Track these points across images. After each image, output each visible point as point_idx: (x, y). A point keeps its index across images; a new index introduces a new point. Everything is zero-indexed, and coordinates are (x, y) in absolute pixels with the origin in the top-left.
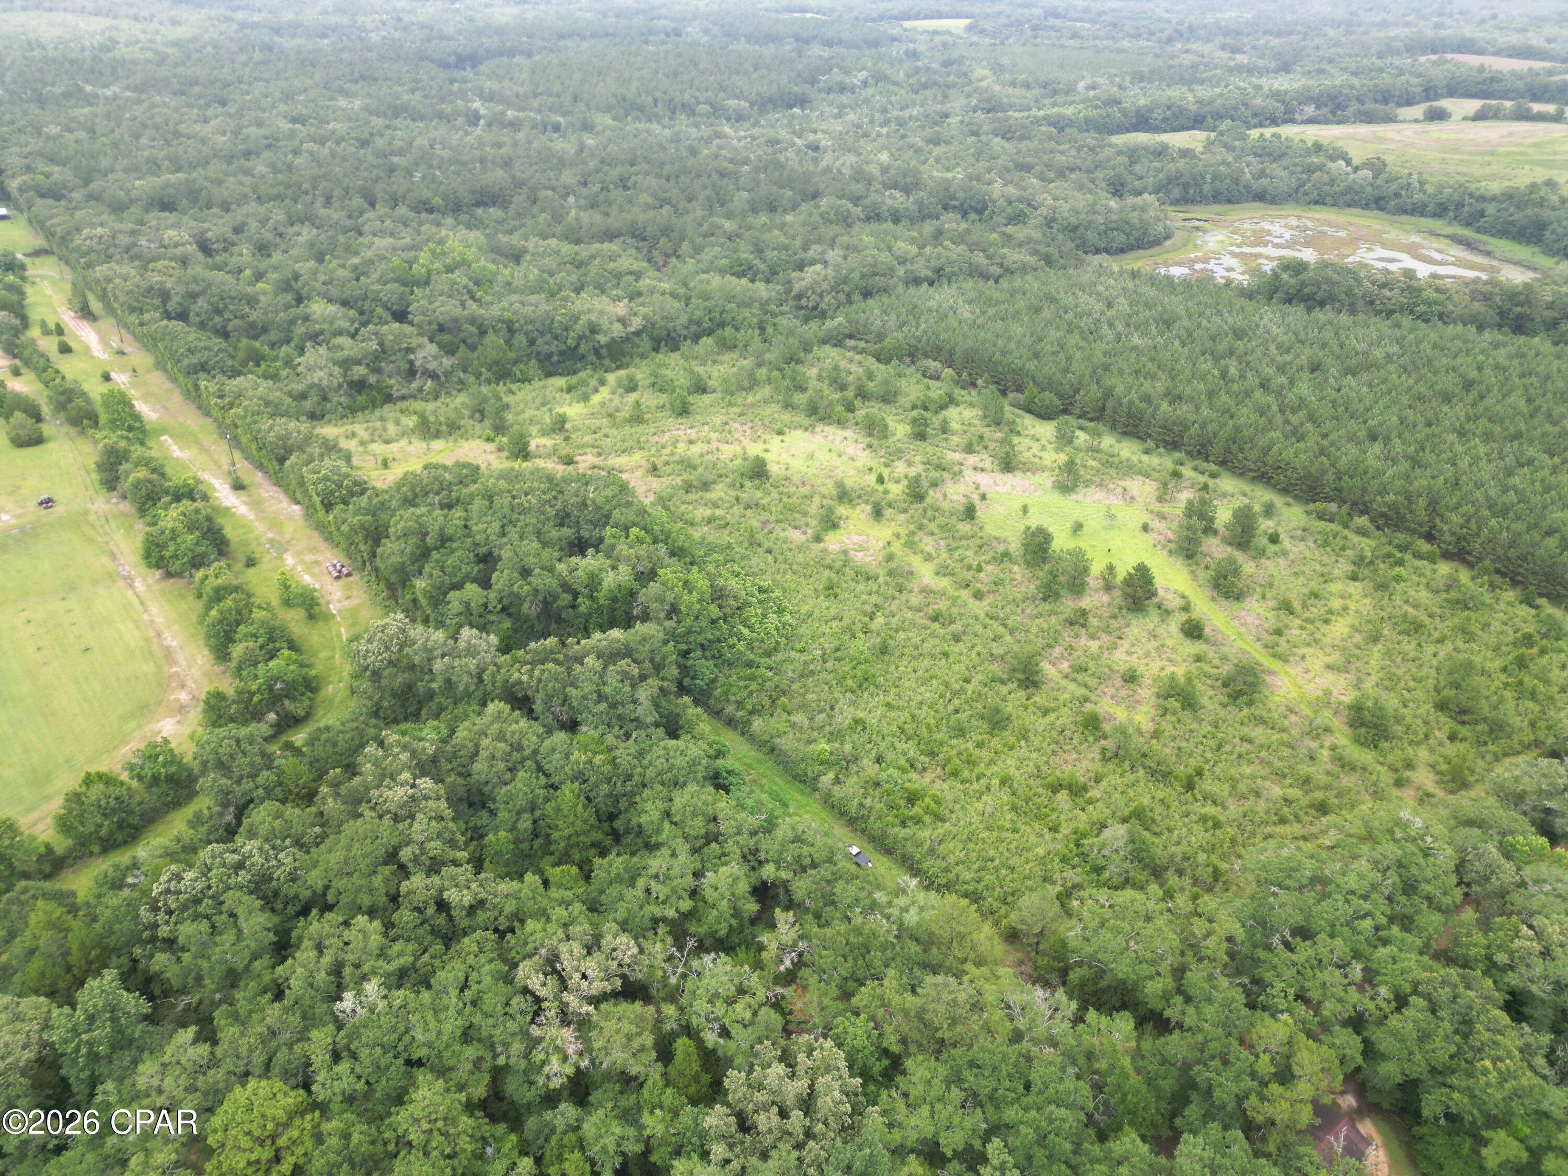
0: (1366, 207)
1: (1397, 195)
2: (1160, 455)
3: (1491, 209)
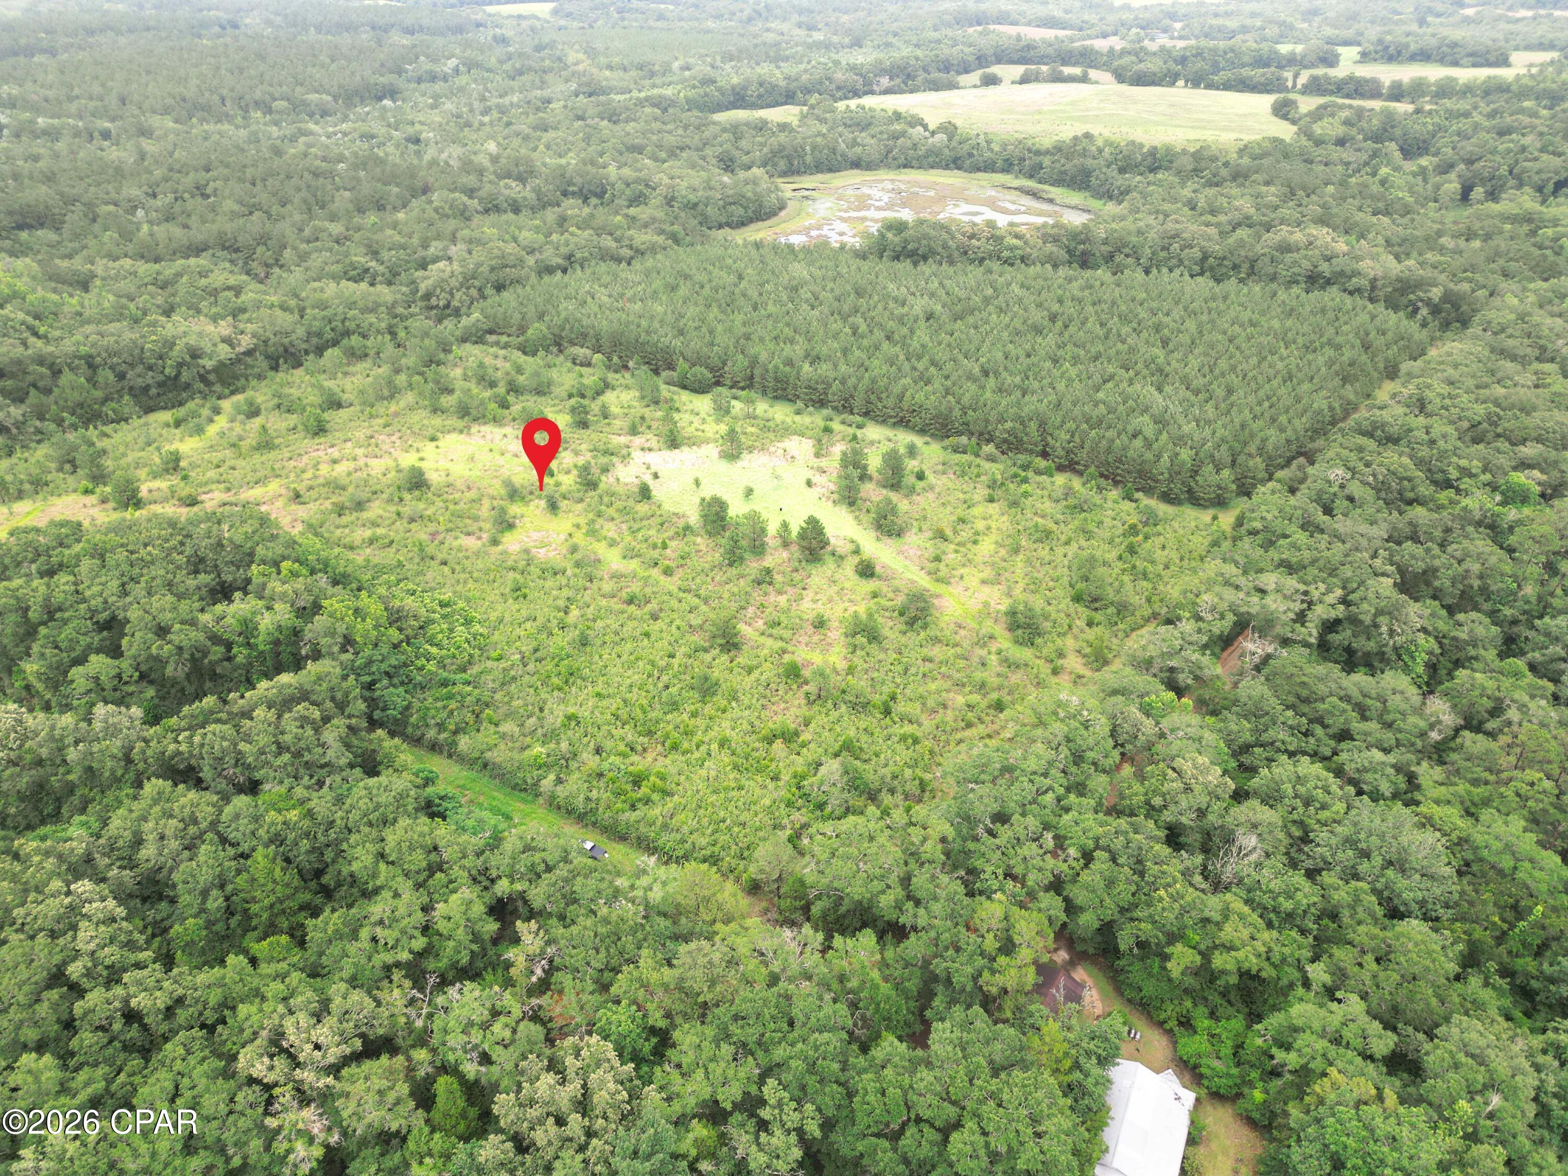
0: (947, 167)
1: (970, 155)
2: (811, 414)
3: (1047, 161)
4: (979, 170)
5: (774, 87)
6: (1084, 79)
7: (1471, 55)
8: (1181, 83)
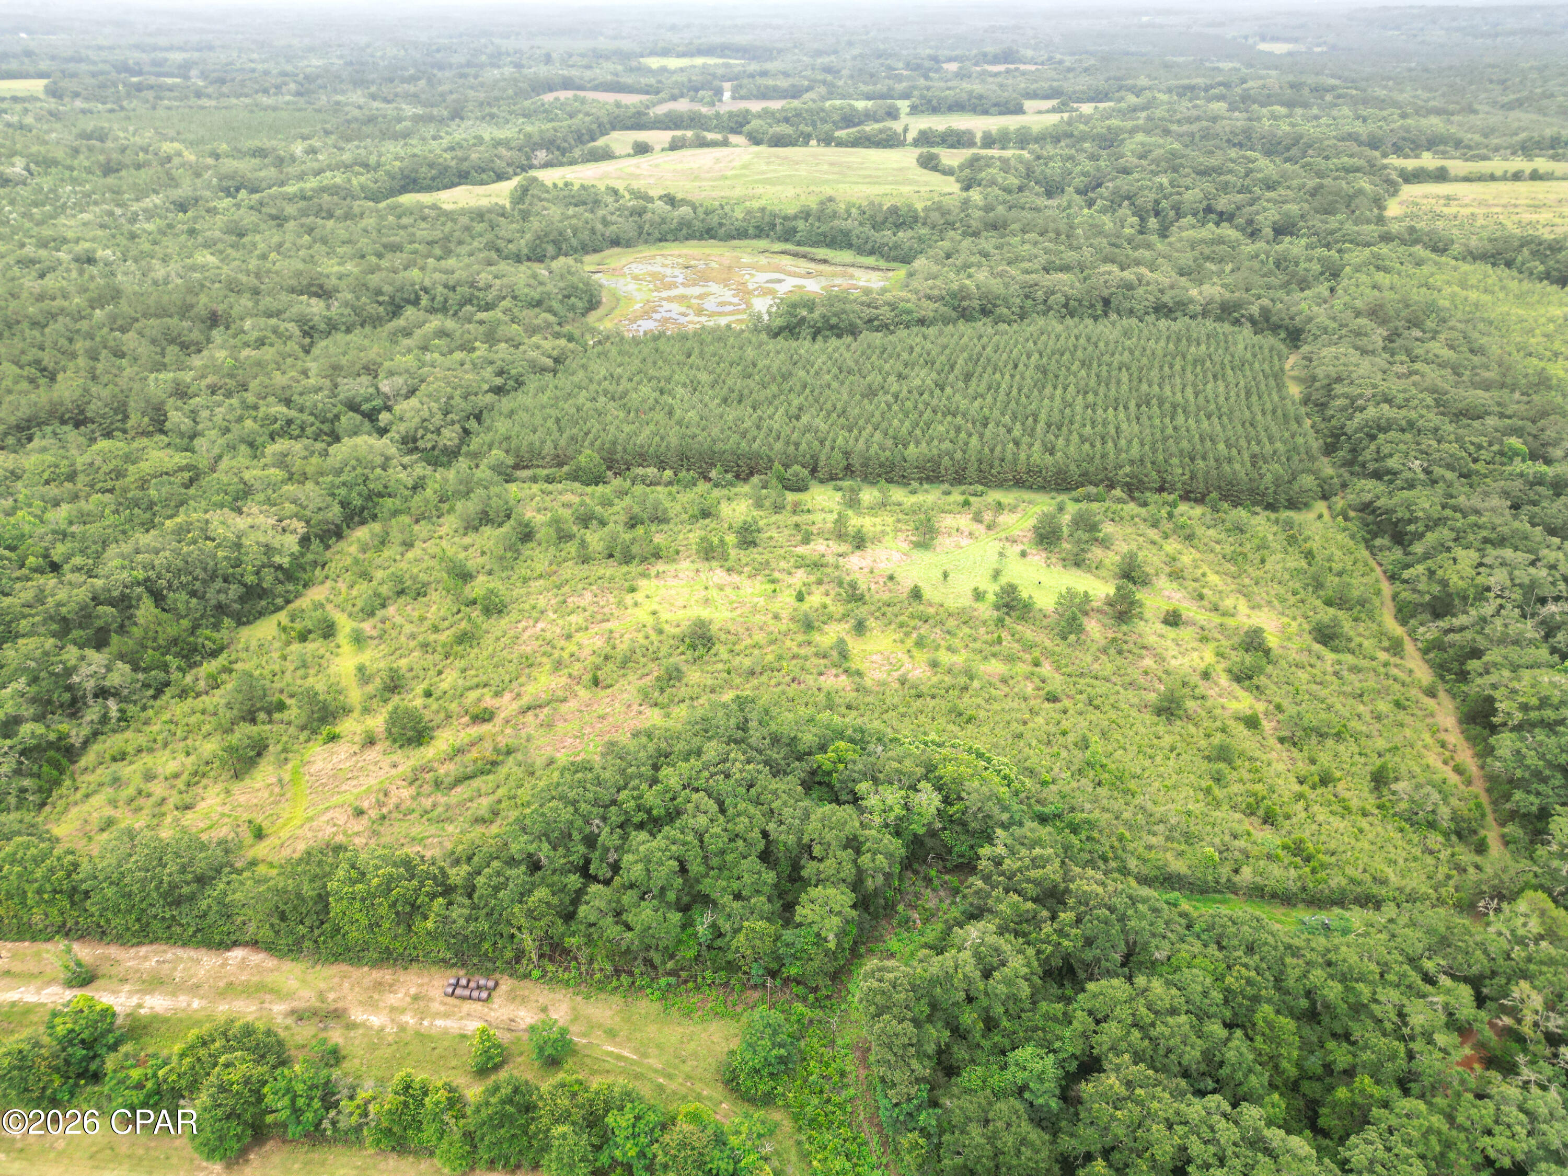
4: (733, 238)
5: (447, 168)
6: (725, 143)
7: (995, 105)
8: (813, 142)
